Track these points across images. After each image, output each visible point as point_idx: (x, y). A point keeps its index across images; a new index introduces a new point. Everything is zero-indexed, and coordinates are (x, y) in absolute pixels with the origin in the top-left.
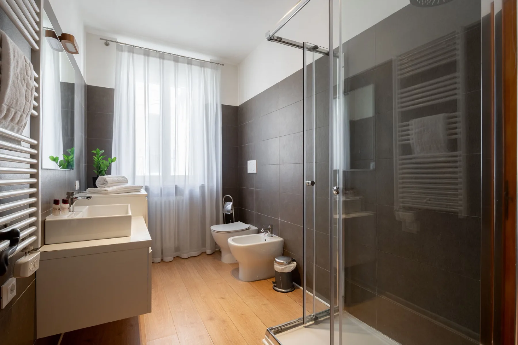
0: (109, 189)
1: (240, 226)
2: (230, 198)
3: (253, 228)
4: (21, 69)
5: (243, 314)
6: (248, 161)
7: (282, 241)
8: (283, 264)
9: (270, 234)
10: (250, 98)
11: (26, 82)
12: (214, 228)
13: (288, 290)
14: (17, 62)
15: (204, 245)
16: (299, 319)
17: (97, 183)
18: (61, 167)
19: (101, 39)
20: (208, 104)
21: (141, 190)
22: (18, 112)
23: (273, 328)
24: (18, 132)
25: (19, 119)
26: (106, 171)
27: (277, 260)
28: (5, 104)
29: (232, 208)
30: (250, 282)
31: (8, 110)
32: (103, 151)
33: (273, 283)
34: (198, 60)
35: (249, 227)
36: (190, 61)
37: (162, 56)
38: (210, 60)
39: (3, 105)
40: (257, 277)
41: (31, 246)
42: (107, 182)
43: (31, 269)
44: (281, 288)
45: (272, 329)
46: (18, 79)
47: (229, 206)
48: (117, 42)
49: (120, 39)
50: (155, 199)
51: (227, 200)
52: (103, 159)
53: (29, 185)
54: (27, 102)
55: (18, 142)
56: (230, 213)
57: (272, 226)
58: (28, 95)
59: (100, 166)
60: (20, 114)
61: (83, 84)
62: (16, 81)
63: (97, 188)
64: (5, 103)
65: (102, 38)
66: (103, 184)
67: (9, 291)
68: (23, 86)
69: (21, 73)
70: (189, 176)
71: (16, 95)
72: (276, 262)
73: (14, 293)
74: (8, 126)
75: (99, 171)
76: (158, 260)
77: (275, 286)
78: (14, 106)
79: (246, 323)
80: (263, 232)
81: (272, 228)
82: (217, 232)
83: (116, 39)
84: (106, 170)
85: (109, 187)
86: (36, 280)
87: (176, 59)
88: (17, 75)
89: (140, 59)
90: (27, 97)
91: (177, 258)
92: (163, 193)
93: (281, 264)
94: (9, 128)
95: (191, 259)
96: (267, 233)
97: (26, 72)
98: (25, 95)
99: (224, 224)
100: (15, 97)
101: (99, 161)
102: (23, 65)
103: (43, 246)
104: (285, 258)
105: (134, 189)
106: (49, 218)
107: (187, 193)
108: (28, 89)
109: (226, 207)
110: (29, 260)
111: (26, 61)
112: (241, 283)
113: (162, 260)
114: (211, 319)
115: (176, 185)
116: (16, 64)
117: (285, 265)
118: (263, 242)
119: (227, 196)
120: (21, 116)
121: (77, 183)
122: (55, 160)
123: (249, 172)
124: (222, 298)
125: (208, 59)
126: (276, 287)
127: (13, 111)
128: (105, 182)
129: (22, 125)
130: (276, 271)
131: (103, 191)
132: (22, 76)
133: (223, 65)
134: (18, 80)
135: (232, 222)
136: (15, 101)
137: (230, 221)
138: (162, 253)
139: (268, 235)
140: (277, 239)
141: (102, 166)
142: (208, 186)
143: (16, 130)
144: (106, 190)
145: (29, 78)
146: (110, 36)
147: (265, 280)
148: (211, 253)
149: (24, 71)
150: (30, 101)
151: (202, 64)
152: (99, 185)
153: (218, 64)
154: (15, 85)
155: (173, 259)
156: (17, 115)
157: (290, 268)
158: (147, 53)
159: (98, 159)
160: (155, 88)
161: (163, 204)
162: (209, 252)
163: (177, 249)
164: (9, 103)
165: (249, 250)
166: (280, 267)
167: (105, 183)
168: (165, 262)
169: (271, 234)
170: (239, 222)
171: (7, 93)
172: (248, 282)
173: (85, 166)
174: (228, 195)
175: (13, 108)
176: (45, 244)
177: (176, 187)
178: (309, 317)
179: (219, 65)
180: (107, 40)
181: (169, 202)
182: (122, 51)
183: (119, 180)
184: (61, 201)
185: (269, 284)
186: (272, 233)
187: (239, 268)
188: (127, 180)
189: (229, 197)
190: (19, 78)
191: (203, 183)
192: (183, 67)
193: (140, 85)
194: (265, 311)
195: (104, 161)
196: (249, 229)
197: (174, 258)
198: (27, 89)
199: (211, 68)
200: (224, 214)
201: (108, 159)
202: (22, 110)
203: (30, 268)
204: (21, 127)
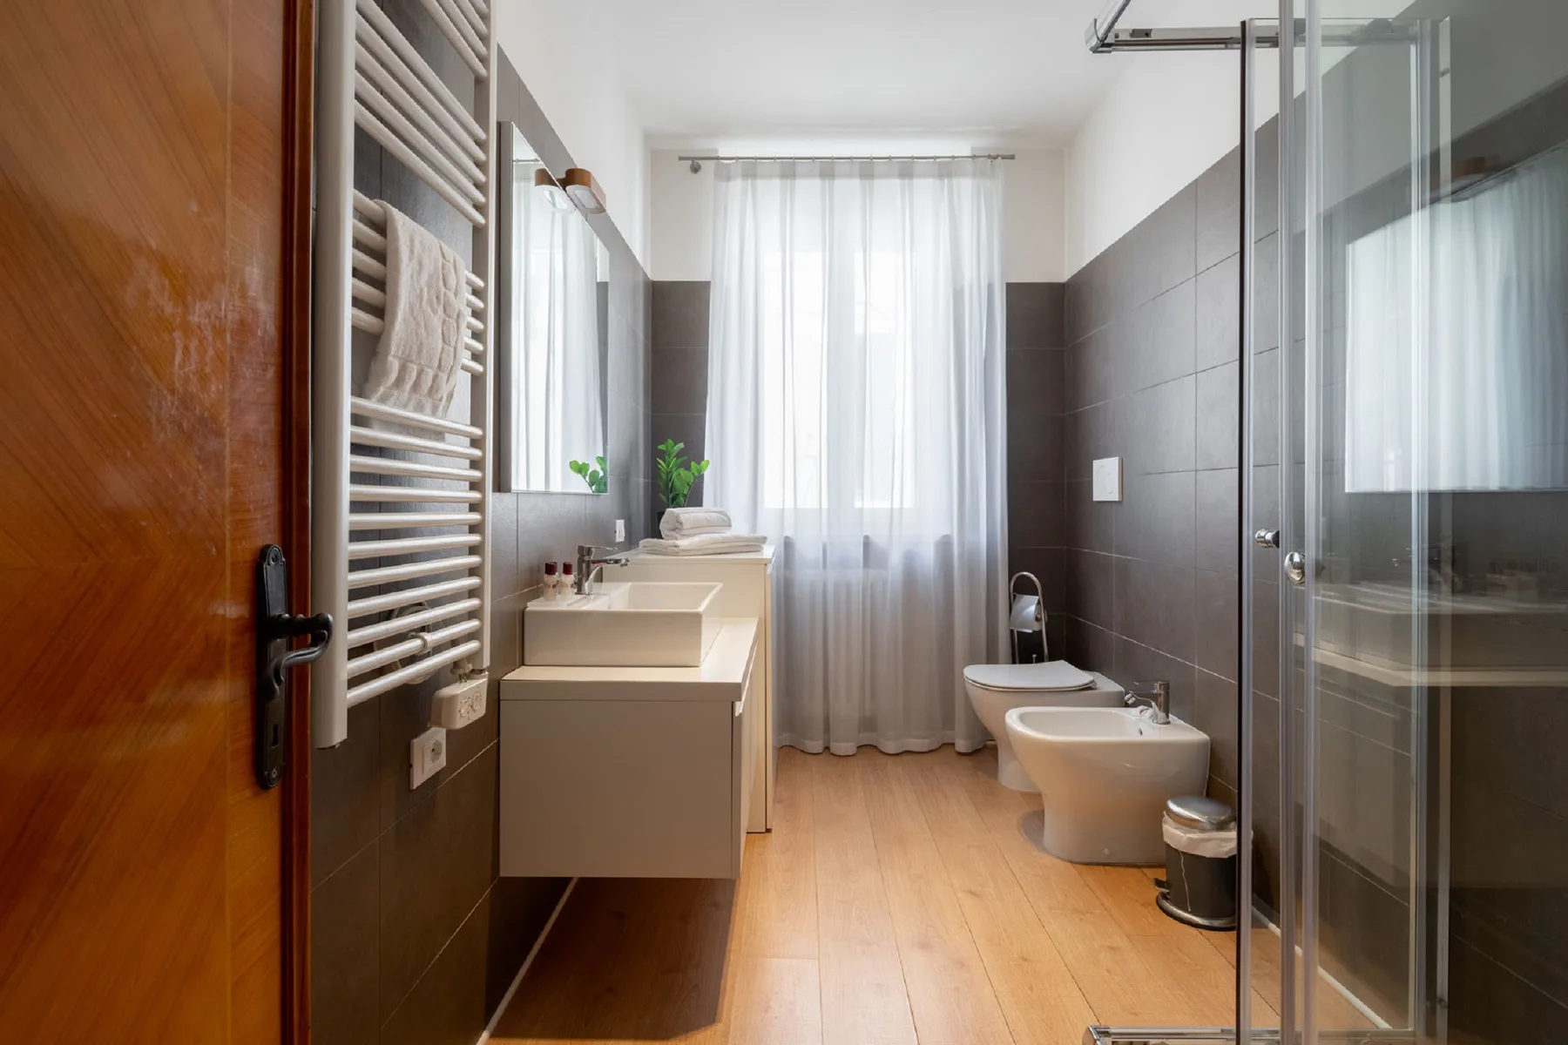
0: (683, 543)
1: (1063, 674)
2: (1033, 582)
3: (1108, 685)
4: (431, 277)
5: (1026, 960)
6: (1094, 461)
7: (1200, 746)
8: (1196, 824)
9: (1162, 715)
10: (1103, 250)
11: (442, 302)
12: (977, 673)
13: (1216, 923)
14: (420, 263)
15: (948, 721)
16: (1222, 1031)
17: (663, 526)
18: (594, 487)
19: (681, 158)
20: (962, 289)
21: (763, 548)
22: (425, 369)
23: (1112, 1031)
24: (434, 412)
25: (429, 385)
26: (685, 496)
27: (1173, 807)
28: (394, 356)
29: (1039, 616)
30: (1077, 866)
31: (403, 369)
32: (681, 445)
33: (1159, 883)
34: (933, 160)
35: (1092, 682)
36: (906, 168)
37: (827, 168)
38: (973, 149)
39: (390, 358)
40: (1106, 853)
41: (469, 662)
42: (681, 523)
43: (462, 711)
44: (1186, 910)
45: (1107, 1032)
46: (422, 299)
47: (1030, 606)
48: (718, 158)
49: (726, 149)
50: (807, 575)
51: (1022, 588)
52: (679, 466)
53: (466, 528)
54: (446, 347)
55: (439, 434)
56: (1030, 631)
57: (1167, 687)
58: (449, 329)
59: (672, 484)
60: (430, 373)
61: (641, 279)
62: (418, 305)
63: (662, 538)
64: (392, 353)
65: (683, 155)
66: (674, 530)
67: (429, 754)
68: (435, 311)
69: (429, 287)
70: (901, 509)
71: (417, 334)
72: (1170, 812)
73: (442, 761)
74: (409, 400)
75: (671, 496)
76: (816, 746)
77: (1164, 896)
78: (414, 358)
79: (1031, 989)
80: (1130, 702)
81: (1167, 693)
82: (986, 687)
83: (716, 151)
84: (686, 493)
85: (685, 536)
86: (499, 741)
87: (867, 169)
88: (418, 291)
89: (770, 189)
90: (446, 336)
91: (868, 749)
92: (828, 558)
93: (1189, 824)
94: (411, 407)
95: (906, 758)
96: (1150, 711)
97: (444, 280)
98: (440, 331)
99: (1014, 662)
100: (415, 341)
101: (669, 470)
102: (436, 268)
103: (519, 667)
104: (1211, 807)
105: (745, 543)
106: (533, 606)
107: (895, 559)
108: (449, 317)
109: (1023, 611)
110: (459, 692)
111: (444, 257)
112: (1046, 859)
113: (827, 748)
114: (924, 946)
115: (866, 538)
116: (418, 268)
117: (1203, 830)
118: (1133, 737)
119: (1025, 576)
120: (435, 377)
121: (620, 525)
122: (580, 469)
123: (1096, 498)
124: (973, 893)
125: (962, 148)
126: (1167, 899)
127: (413, 370)
128: (677, 525)
129: (442, 397)
130: (1168, 846)
131: (670, 548)
132: (433, 291)
133: (1012, 157)
134: (421, 303)
135: (1040, 660)
136: (415, 348)
137: (1034, 656)
138: (827, 730)
139: (1154, 717)
140: (1183, 733)
141: (677, 484)
142: (962, 544)
143: (428, 408)
144: (676, 546)
145: (451, 295)
146: (701, 146)
147: (1136, 870)
148: (970, 751)
149: (438, 278)
150: (453, 343)
151: (945, 168)
152: (668, 533)
153: (996, 158)
154: (415, 314)
155: (855, 749)
156: (423, 376)
157: (1224, 844)
158: (789, 169)
159: (668, 466)
160: (810, 264)
161: (830, 588)
162: (962, 745)
163: (868, 724)
164: (403, 353)
165: (1069, 757)
166: (1182, 835)
167: (678, 527)
168: (833, 754)
169: (1164, 714)
170: (1062, 661)
171: (396, 333)
172: (1071, 862)
173: (645, 483)
174: (1025, 573)
175: (412, 362)
176: (524, 665)
177: (867, 543)
178: (1268, 1037)
179: (999, 158)
180: (693, 159)
181: (848, 586)
182: (728, 179)
183: (710, 519)
184: (560, 568)
185: (1144, 887)
186: (1167, 712)
187: (1043, 811)
188: (730, 520)
189: (1029, 578)
190: (425, 296)
191: (948, 533)
192: (888, 187)
193: (771, 260)
194: (1108, 971)
195: (682, 471)
196: (1087, 687)
197: (859, 747)
198: (445, 316)
199: (974, 175)
200: (1012, 631)
201: (690, 466)
202: (436, 364)
203: (460, 711)
204: (441, 400)
